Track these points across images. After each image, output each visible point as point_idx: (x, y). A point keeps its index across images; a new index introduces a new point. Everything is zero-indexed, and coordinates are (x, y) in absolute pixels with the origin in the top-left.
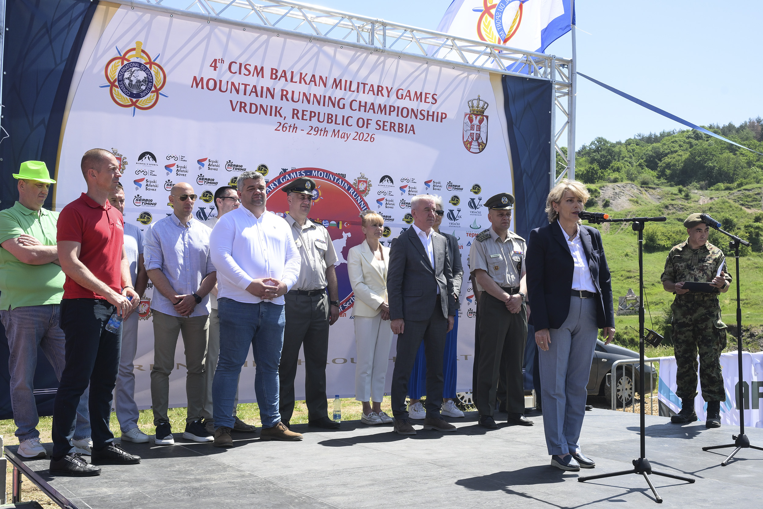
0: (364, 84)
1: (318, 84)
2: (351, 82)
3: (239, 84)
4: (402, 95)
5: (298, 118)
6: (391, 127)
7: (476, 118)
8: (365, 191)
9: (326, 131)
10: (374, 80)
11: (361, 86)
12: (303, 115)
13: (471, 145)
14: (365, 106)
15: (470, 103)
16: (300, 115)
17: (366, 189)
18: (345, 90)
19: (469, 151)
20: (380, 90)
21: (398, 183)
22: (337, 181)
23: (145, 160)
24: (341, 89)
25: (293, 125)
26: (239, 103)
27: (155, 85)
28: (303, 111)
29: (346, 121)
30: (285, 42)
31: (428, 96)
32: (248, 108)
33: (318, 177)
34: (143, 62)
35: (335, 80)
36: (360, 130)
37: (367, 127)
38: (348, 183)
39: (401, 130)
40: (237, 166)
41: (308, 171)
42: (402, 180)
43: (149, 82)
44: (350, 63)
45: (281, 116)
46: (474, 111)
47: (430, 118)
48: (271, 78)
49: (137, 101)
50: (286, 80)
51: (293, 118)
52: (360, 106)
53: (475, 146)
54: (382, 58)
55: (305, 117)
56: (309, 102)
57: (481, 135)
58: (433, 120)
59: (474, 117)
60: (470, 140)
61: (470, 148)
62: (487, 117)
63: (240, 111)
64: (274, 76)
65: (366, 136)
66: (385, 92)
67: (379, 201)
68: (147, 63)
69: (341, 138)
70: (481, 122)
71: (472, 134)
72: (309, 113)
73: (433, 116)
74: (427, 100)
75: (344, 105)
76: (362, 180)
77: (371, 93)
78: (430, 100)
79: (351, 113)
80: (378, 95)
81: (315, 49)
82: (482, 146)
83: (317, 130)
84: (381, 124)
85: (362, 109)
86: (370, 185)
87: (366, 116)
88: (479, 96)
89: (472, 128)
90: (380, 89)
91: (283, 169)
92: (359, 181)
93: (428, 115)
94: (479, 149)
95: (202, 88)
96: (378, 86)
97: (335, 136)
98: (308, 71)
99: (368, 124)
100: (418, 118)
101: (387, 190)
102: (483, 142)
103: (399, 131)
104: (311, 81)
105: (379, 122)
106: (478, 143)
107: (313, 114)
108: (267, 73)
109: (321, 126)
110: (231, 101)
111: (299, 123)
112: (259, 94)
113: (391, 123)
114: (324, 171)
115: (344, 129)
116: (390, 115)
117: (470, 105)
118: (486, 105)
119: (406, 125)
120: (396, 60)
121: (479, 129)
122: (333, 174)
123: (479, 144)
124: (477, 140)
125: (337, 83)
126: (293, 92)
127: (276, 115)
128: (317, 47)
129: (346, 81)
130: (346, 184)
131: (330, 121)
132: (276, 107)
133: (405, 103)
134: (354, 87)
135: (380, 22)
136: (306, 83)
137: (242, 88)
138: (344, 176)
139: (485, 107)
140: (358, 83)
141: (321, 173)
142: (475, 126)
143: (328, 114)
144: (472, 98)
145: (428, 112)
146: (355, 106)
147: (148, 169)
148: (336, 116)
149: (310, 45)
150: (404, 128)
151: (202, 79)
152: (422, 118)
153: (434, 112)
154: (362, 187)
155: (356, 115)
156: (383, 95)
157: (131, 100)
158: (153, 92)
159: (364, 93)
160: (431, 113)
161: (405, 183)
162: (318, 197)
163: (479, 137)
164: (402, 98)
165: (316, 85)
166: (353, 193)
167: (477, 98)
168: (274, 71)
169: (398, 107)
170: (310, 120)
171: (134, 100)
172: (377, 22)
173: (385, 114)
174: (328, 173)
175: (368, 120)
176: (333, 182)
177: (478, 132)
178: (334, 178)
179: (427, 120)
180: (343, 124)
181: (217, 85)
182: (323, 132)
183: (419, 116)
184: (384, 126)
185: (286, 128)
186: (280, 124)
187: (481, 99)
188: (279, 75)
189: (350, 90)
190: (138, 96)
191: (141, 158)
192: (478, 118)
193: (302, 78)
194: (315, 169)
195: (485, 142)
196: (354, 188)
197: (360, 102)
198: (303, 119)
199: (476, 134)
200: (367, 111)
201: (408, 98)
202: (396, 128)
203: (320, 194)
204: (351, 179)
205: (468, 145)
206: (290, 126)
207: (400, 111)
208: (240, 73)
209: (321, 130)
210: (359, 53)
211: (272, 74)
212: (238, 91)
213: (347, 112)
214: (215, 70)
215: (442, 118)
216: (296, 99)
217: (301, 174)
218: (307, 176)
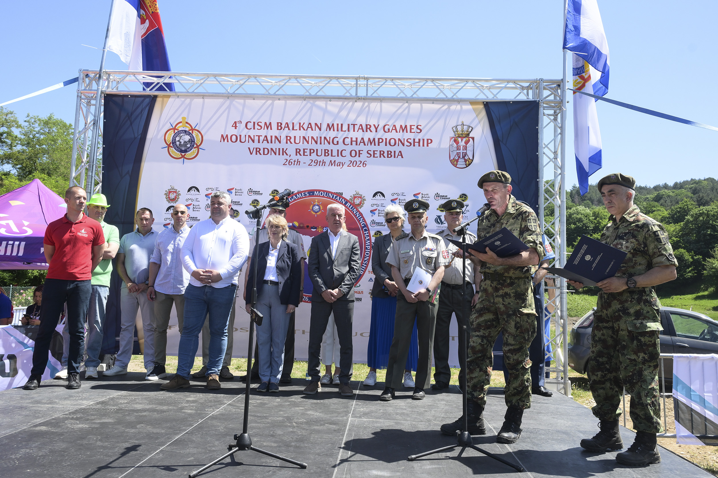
0: (354, 125)
1: (314, 129)
2: (342, 125)
3: (254, 136)
4: (389, 129)
5: (300, 155)
6: (380, 154)
7: (462, 140)
8: (360, 205)
9: (324, 163)
10: (362, 121)
11: (351, 127)
12: (304, 152)
13: (457, 162)
14: (356, 141)
15: (454, 128)
16: (302, 152)
17: (361, 203)
18: (338, 130)
19: (456, 167)
20: (368, 128)
21: (389, 197)
22: (335, 198)
23: (192, 192)
24: (334, 130)
25: (296, 160)
26: (255, 149)
27: (196, 143)
28: (304, 150)
29: (340, 153)
30: (286, 103)
31: (412, 127)
32: (262, 152)
33: (319, 196)
34: (187, 129)
35: (328, 125)
36: (353, 159)
37: (359, 156)
38: (345, 199)
39: (390, 156)
40: (256, 192)
41: (311, 193)
42: (393, 194)
43: (192, 141)
44: (340, 110)
45: (287, 155)
47: (417, 144)
48: (278, 129)
49: (185, 155)
50: (289, 129)
51: (296, 155)
52: (352, 141)
53: (461, 162)
54: (366, 104)
55: (306, 154)
56: (308, 142)
57: (467, 153)
58: (419, 146)
59: (459, 139)
60: (457, 158)
61: (457, 164)
62: (473, 138)
63: (256, 154)
64: (280, 128)
65: (358, 163)
66: (373, 129)
67: (372, 211)
68: (190, 130)
69: (337, 166)
71: (458, 154)
72: (309, 150)
73: (419, 142)
74: (413, 131)
75: (338, 142)
76: (357, 196)
77: (361, 130)
78: (415, 129)
79: (344, 147)
80: (367, 131)
81: (309, 105)
82: (469, 162)
83: (317, 163)
84: (372, 153)
85: (354, 143)
86: (364, 200)
87: (357, 148)
88: (463, 122)
89: (458, 148)
92: (355, 197)
93: (414, 142)
94: (466, 164)
95: (228, 141)
96: (367, 125)
97: (332, 165)
98: (305, 121)
99: (359, 154)
100: (405, 145)
101: (379, 202)
102: (469, 159)
103: (388, 157)
104: (308, 127)
105: (369, 152)
106: (465, 159)
107: (312, 151)
108: (274, 126)
109: (319, 159)
110: (249, 148)
111: (302, 158)
112: (270, 141)
113: (380, 151)
114: (324, 191)
115: (339, 159)
116: (379, 145)
117: (455, 130)
118: (470, 129)
119: (395, 152)
120: (379, 104)
121: (465, 148)
122: (332, 193)
123: (466, 161)
124: (464, 157)
125: (330, 127)
126: (295, 137)
127: (283, 155)
128: (311, 103)
129: (338, 125)
130: (343, 200)
131: (327, 154)
132: (283, 149)
133: (393, 135)
134: (345, 128)
135: (362, 78)
136: (304, 130)
137: (256, 138)
138: (341, 194)
140: (349, 125)
141: (321, 193)
142: (462, 147)
143: (325, 150)
144: (456, 125)
145: (414, 140)
146: (348, 141)
147: (194, 197)
148: (332, 150)
149: (305, 102)
150: (393, 154)
151: (227, 136)
152: (409, 145)
153: (419, 140)
154: (357, 201)
155: (349, 148)
156: (371, 131)
157: (181, 154)
158: (195, 148)
159: (354, 131)
160: (417, 140)
161: (395, 196)
162: (319, 210)
163: (465, 155)
164: (389, 132)
165: (312, 130)
166: (350, 206)
167: (461, 124)
168: (279, 124)
169: (386, 139)
170: (310, 155)
171: (183, 154)
172: (359, 78)
173: (375, 145)
174: (327, 192)
175: (359, 151)
176: (332, 199)
177: (465, 151)
178: (333, 196)
179: (414, 146)
180: (338, 156)
181: (238, 139)
183: (406, 143)
184: (374, 154)
185: (292, 162)
186: (287, 160)
187: (464, 124)
188: (283, 126)
189: (342, 131)
190: (185, 151)
191: (189, 190)
192: (464, 140)
193: (301, 127)
194: (317, 191)
195: (471, 158)
196: (350, 203)
197: (352, 138)
198: (304, 155)
199: (463, 153)
200: (358, 144)
201: (394, 131)
202: (386, 155)
203: (321, 208)
204: (348, 196)
205: (454, 162)
206: (295, 161)
207: (388, 143)
208: (254, 129)
209: (320, 162)
210: (346, 103)
211: (278, 126)
212: (253, 141)
213: (341, 147)
214: (236, 128)
215: (428, 144)
216: (297, 141)
217: (305, 195)
218: (310, 196)
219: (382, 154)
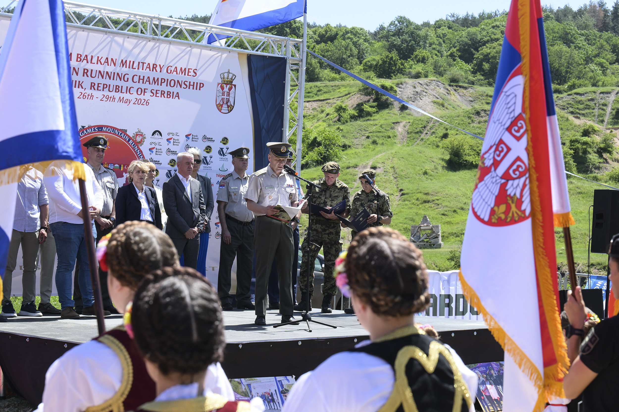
0: (143, 63)
1: (110, 64)
2: (134, 62)
4: (171, 70)
5: (94, 89)
6: (161, 94)
7: (226, 86)
8: (141, 142)
9: (114, 98)
10: (151, 60)
11: (141, 65)
12: (98, 87)
13: (222, 107)
14: (143, 79)
15: (222, 75)
16: (96, 87)
17: (141, 140)
18: (129, 68)
19: (220, 111)
21: (165, 136)
22: (121, 134)
24: (126, 67)
25: (90, 95)
28: (98, 84)
29: (129, 90)
31: (190, 70)
33: (107, 132)
35: (122, 61)
37: (144, 95)
38: (129, 136)
39: (169, 96)
41: (100, 128)
42: (169, 134)
44: (134, 48)
45: (82, 88)
46: (224, 81)
47: (191, 87)
48: (77, 61)
50: (87, 62)
51: (91, 89)
52: (139, 79)
53: (225, 108)
54: (158, 44)
55: (99, 88)
56: (103, 77)
57: (230, 99)
58: (193, 89)
59: (225, 86)
60: (221, 103)
61: (221, 109)
62: (235, 86)
64: (79, 60)
65: (143, 101)
66: (158, 69)
67: (150, 150)
69: (125, 103)
70: (230, 89)
71: (223, 99)
72: (102, 85)
73: (193, 86)
74: (190, 74)
75: (128, 79)
76: (139, 134)
77: (148, 69)
78: (192, 73)
79: (133, 84)
80: (153, 71)
81: (109, 39)
82: (231, 108)
83: (108, 98)
84: (154, 92)
85: (141, 81)
86: (145, 138)
87: (143, 86)
88: (229, 70)
89: (223, 94)
90: (155, 66)
91: (82, 126)
92: (137, 135)
93: (190, 85)
94: (228, 110)
96: (154, 65)
97: (120, 101)
98: (103, 55)
99: (145, 92)
100: (182, 87)
101: (157, 141)
102: (231, 105)
103: (167, 97)
104: (105, 62)
105: (153, 91)
106: (228, 105)
107: (105, 86)
108: (74, 57)
109: (111, 94)
111: (96, 93)
113: (162, 91)
114: (111, 127)
115: (127, 96)
116: (161, 85)
117: (222, 77)
118: (234, 76)
119: (173, 92)
120: (168, 45)
121: (229, 95)
122: (118, 129)
123: (228, 107)
124: (227, 103)
125: (123, 63)
126: (92, 70)
127: (79, 87)
128: (111, 37)
129: (130, 61)
130: (127, 137)
131: (117, 90)
132: (79, 82)
133: (174, 76)
134: (136, 65)
135: (157, 18)
136: (101, 64)
138: (126, 131)
139: (233, 78)
140: (139, 63)
141: (109, 129)
142: (226, 93)
143: (116, 86)
144: (224, 72)
145: (190, 82)
146: (136, 79)
148: (122, 87)
149: (106, 36)
150: (171, 95)
152: (185, 87)
153: (194, 83)
154: (139, 139)
155: (137, 86)
156: (156, 71)
159: (143, 69)
160: (192, 84)
161: (170, 136)
163: (228, 101)
164: (171, 73)
165: (108, 65)
166: (132, 143)
167: (227, 71)
168: (79, 56)
169: (168, 80)
170: (103, 90)
172: (155, 17)
173: (158, 85)
174: (114, 129)
175: (145, 89)
176: (118, 135)
177: (228, 97)
178: (119, 133)
180: (126, 93)
182: (112, 99)
183: (183, 86)
184: (156, 93)
185: (86, 96)
186: (82, 93)
187: (230, 72)
188: (82, 58)
189: (132, 68)
192: (228, 86)
193: (99, 60)
194: (105, 126)
195: (233, 105)
196: (133, 140)
197: (140, 76)
198: (98, 90)
199: (226, 99)
200: (144, 82)
201: (175, 73)
202: (166, 95)
203: (108, 145)
204: (131, 133)
205: (219, 107)
206: (89, 95)
207: (169, 83)
209: (111, 98)
210: (140, 41)
211: (78, 58)
213: (130, 84)
215: (200, 87)
216: (93, 75)
217: (95, 130)
218: (99, 131)
219: (163, 93)
